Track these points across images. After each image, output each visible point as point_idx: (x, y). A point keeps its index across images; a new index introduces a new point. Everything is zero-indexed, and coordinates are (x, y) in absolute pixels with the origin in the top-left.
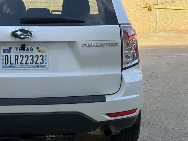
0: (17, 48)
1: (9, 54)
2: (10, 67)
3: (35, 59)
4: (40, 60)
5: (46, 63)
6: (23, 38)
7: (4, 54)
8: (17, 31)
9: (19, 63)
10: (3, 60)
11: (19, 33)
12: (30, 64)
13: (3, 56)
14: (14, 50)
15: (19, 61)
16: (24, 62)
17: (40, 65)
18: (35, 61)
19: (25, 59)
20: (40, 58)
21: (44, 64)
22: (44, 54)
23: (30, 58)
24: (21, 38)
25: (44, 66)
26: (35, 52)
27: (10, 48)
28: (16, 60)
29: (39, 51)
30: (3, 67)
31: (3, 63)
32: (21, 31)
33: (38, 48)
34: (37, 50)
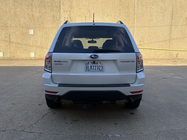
0: (91, 63)
1: (88, 65)
2: (89, 71)
3: (99, 67)
4: (101, 68)
5: (104, 69)
6: (95, 58)
7: (86, 65)
8: (92, 55)
9: (92, 69)
10: (85, 68)
11: (93, 56)
12: (97, 70)
13: (85, 66)
14: (90, 63)
15: (92, 68)
16: (94, 69)
17: (101, 70)
18: (99, 68)
19: (95, 67)
20: (101, 67)
21: (103, 70)
22: (103, 65)
23: (97, 67)
24: (94, 58)
25: (103, 71)
26: (99, 64)
27: (89, 63)
28: (91, 68)
29: (101, 64)
30: (85, 71)
31: (85, 69)
32: (94, 55)
33: (100, 63)
34: (100, 64)
